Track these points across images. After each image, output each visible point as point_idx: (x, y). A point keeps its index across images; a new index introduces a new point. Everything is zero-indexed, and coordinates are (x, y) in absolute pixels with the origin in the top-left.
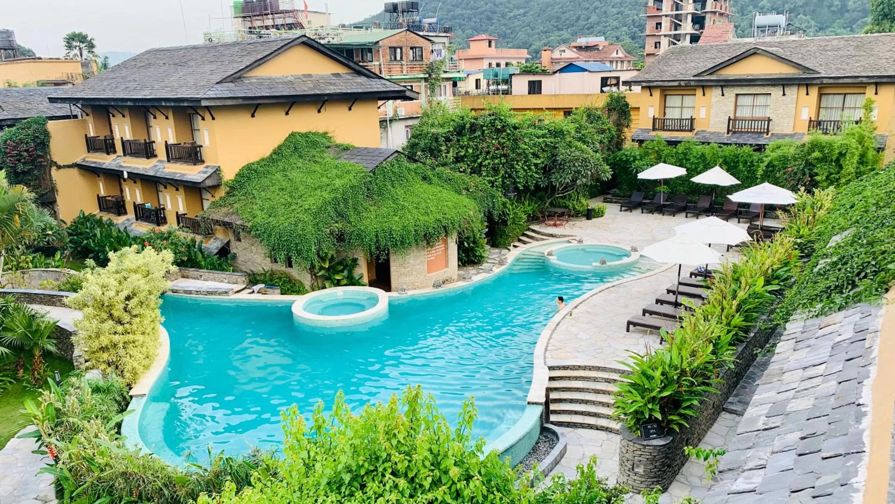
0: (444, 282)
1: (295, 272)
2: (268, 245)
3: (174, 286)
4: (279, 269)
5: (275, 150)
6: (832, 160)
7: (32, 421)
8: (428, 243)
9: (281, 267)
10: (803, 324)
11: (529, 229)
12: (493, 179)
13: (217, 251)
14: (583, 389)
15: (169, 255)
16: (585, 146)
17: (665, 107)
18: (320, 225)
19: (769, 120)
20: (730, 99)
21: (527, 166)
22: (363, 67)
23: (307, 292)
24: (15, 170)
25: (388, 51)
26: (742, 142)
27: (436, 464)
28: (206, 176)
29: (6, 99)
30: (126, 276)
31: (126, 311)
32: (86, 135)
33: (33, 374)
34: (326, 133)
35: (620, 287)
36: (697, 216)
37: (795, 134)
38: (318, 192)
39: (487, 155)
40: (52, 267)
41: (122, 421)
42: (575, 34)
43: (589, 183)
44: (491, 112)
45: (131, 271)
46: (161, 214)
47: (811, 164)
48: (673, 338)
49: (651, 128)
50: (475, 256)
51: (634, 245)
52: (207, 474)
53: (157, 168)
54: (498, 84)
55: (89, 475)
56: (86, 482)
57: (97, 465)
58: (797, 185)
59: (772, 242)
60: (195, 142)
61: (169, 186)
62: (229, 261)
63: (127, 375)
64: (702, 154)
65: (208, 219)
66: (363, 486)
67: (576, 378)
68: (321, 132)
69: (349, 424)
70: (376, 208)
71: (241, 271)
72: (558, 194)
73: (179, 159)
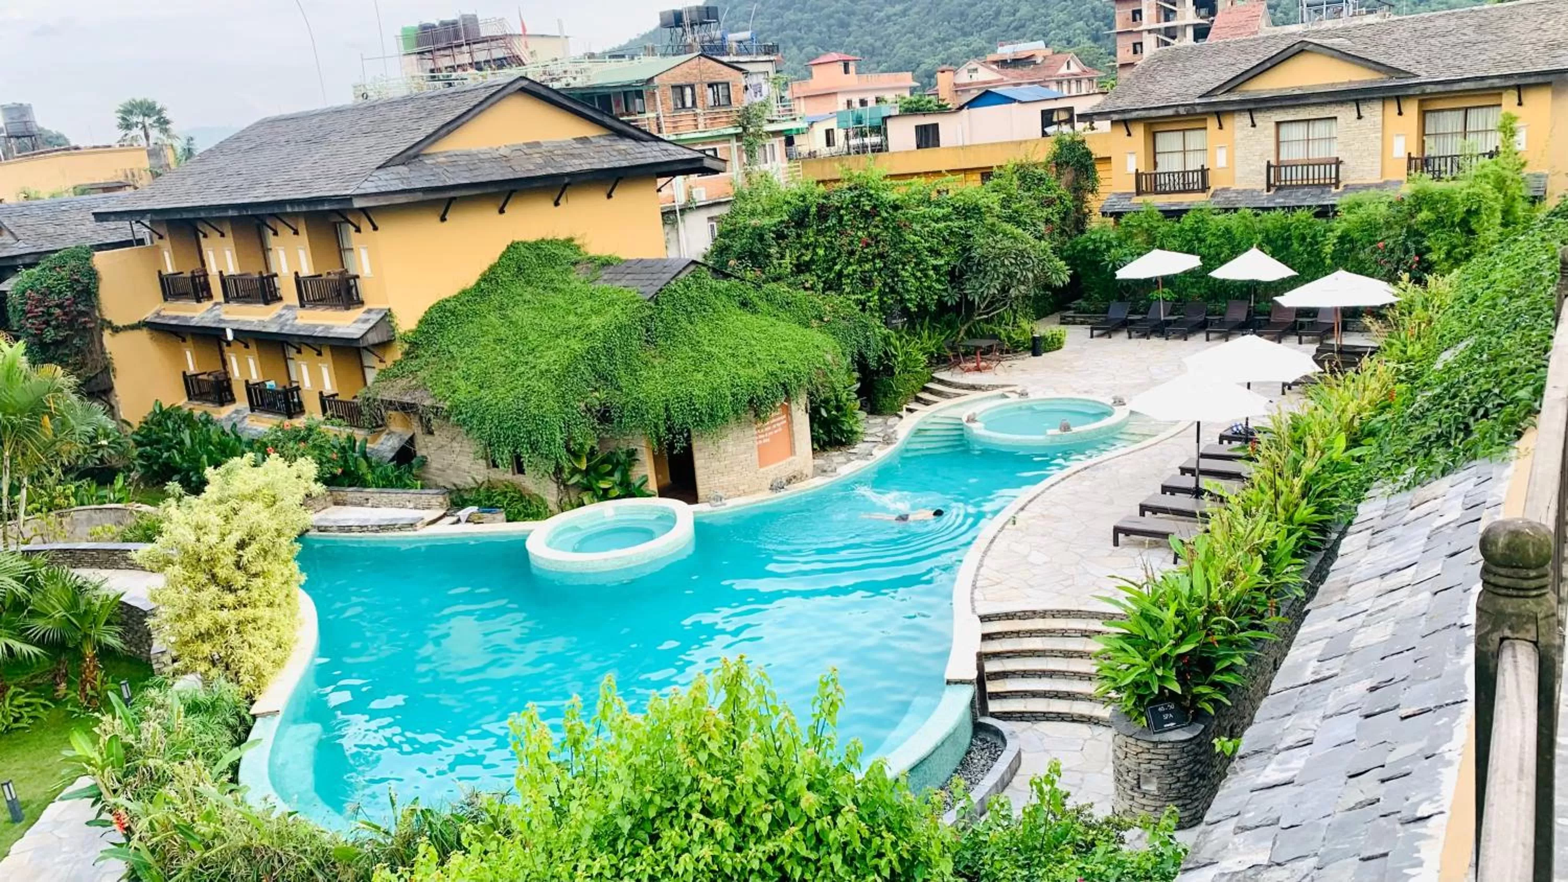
0: (789, 482)
1: (528, 482)
2: (481, 437)
3: (321, 520)
4: (502, 478)
5: (484, 274)
6: (1453, 222)
7: (84, 769)
8: (757, 415)
9: (505, 475)
10: (1385, 502)
11: (933, 380)
12: (863, 297)
13: (392, 454)
14: (1044, 651)
15: (308, 467)
16: (1020, 231)
17: (1155, 154)
18: (569, 397)
19: (1338, 162)
20: (1266, 132)
21: (921, 271)
22: (627, 123)
23: (552, 514)
24: (41, 340)
25: (670, 93)
26: (1293, 203)
27: (777, 790)
28: (368, 326)
29: (22, 221)
30: (236, 506)
31: (239, 568)
32: (160, 272)
33: (84, 690)
34: (571, 240)
35: (1098, 469)
36: (1226, 336)
37: (1386, 183)
38: (561, 341)
39: (849, 257)
40: (111, 502)
41: (239, 760)
42: (993, 40)
43: (1032, 294)
44: (852, 184)
45: (243, 498)
46: (293, 397)
47: (1417, 233)
48: (1192, 551)
49: (1134, 190)
50: (842, 432)
51: (1118, 394)
52: (389, 841)
53: (283, 319)
54: (864, 135)
55: (186, 857)
56: (180, 870)
57: (198, 838)
58: (1396, 270)
59: (1357, 372)
60: (347, 271)
61: (304, 349)
62: (414, 471)
63: (246, 679)
64: (1227, 229)
65: (375, 400)
66: (654, 838)
67: (1030, 633)
68: (562, 237)
69: (623, 731)
70: (663, 361)
71: (438, 487)
72: (980, 315)
73: (320, 301)
